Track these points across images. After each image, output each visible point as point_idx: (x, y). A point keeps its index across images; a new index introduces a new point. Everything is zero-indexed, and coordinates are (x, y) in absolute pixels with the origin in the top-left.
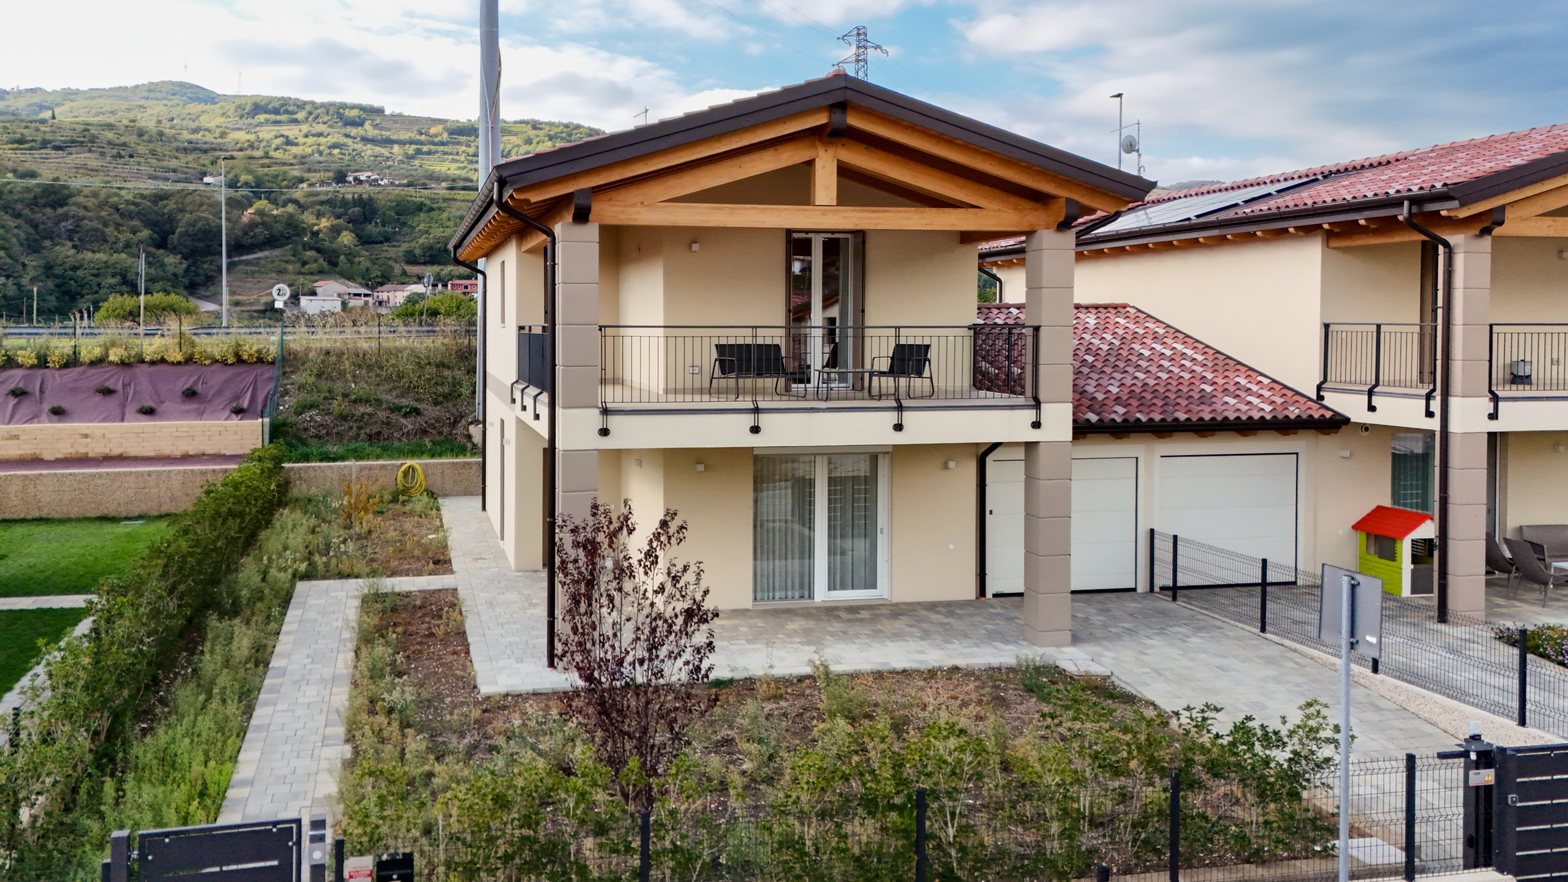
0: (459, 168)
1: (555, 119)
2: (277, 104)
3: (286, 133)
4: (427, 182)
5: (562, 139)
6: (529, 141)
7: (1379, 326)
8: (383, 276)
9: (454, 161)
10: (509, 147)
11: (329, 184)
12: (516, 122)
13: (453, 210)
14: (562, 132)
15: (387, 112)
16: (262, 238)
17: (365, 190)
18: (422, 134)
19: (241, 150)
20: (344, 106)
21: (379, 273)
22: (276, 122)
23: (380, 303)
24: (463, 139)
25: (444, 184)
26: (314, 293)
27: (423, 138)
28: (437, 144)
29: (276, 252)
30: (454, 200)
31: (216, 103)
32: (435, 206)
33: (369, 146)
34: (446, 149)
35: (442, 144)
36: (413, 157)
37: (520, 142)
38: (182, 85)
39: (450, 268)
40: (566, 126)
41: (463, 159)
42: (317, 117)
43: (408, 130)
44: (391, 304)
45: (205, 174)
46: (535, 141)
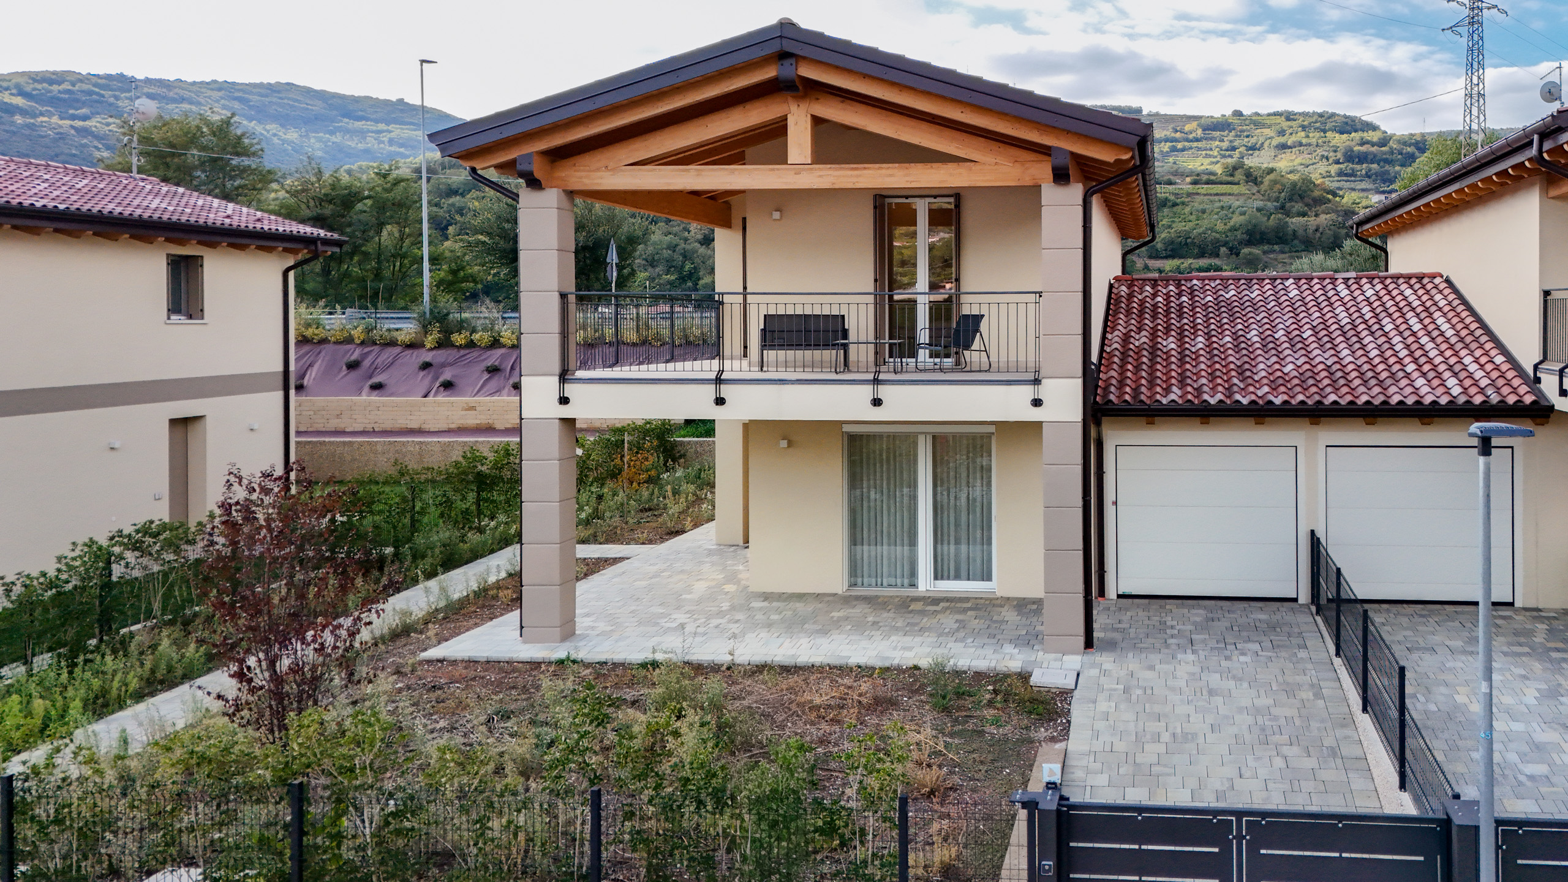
0: (1211, 163)
1: (1310, 109)
4: (1172, 177)
5: (1316, 128)
6: (1282, 133)
9: (1207, 156)
13: (1196, 204)
18: (1176, 131)
24: (1217, 134)
25: (1188, 180)
27: (1178, 135)
28: (1191, 141)
30: (1198, 194)
32: (1179, 201)
34: (1200, 144)
35: (1197, 140)
36: (1167, 154)
37: (1272, 134)
41: (1216, 153)
43: (1163, 128)
46: (1288, 133)
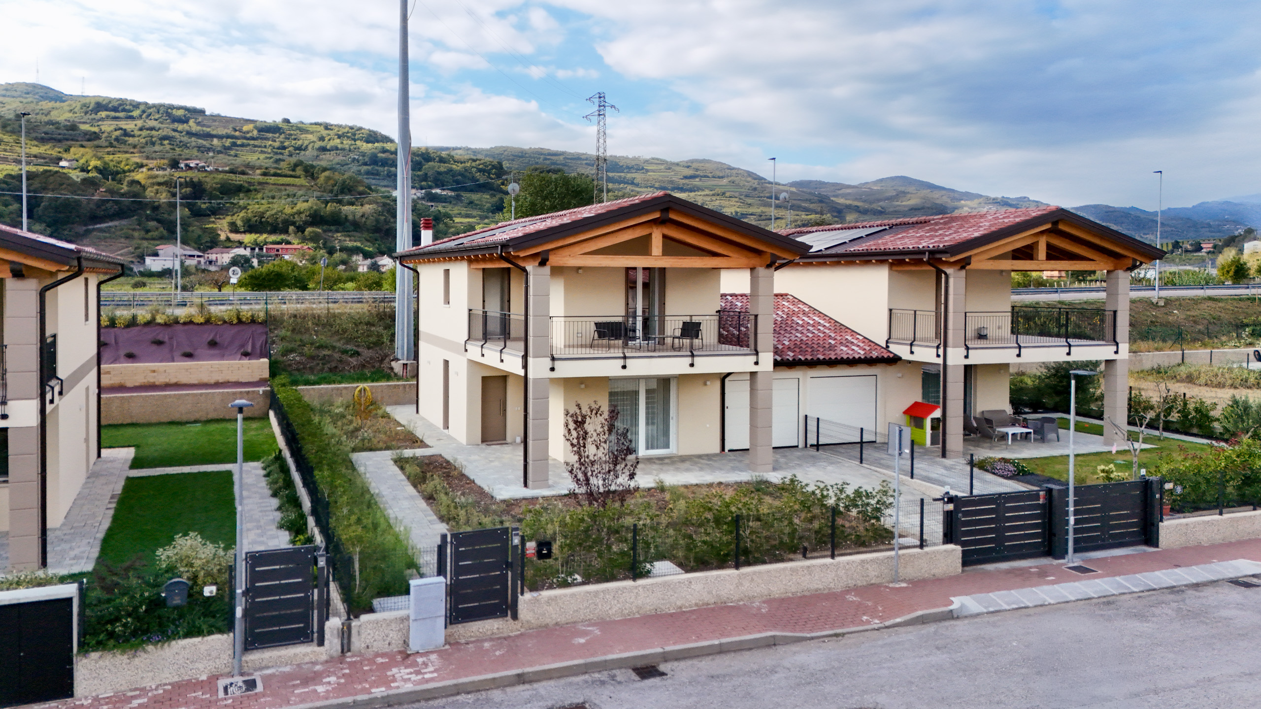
0: (267, 158)
1: (343, 122)
2: (116, 104)
3: (124, 127)
4: (244, 169)
5: (348, 137)
6: (322, 139)
7: (915, 312)
8: (212, 242)
9: (262, 152)
10: (306, 143)
11: (164, 169)
12: (311, 124)
13: (266, 191)
14: (348, 132)
15: (207, 113)
16: (112, 211)
17: (195, 175)
18: (236, 130)
19: (89, 140)
20: (172, 107)
21: (209, 239)
22: (116, 118)
23: (211, 262)
24: (270, 135)
25: (258, 172)
26: (156, 254)
27: (237, 133)
28: (248, 139)
29: (124, 222)
30: (267, 183)
31: (64, 101)
32: (252, 188)
33: (193, 139)
34: (256, 143)
35: (253, 139)
36: (229, 148)
37: (315, 139)
38: (34, 86)
39: (265, 236)
40: (351, 128)
41: (269, 151)
42: (150, 115)
43: (225, 127)
44: (219, 263)
45: (60, 159)
46: (327, 139)
